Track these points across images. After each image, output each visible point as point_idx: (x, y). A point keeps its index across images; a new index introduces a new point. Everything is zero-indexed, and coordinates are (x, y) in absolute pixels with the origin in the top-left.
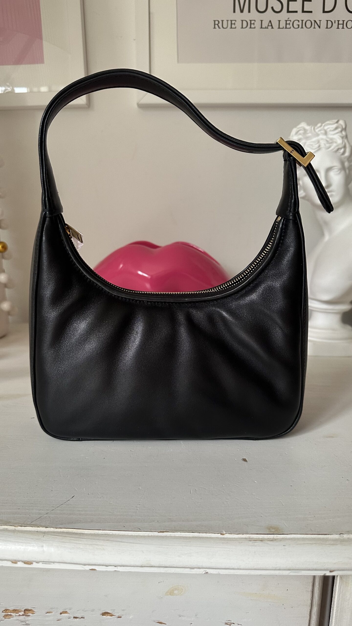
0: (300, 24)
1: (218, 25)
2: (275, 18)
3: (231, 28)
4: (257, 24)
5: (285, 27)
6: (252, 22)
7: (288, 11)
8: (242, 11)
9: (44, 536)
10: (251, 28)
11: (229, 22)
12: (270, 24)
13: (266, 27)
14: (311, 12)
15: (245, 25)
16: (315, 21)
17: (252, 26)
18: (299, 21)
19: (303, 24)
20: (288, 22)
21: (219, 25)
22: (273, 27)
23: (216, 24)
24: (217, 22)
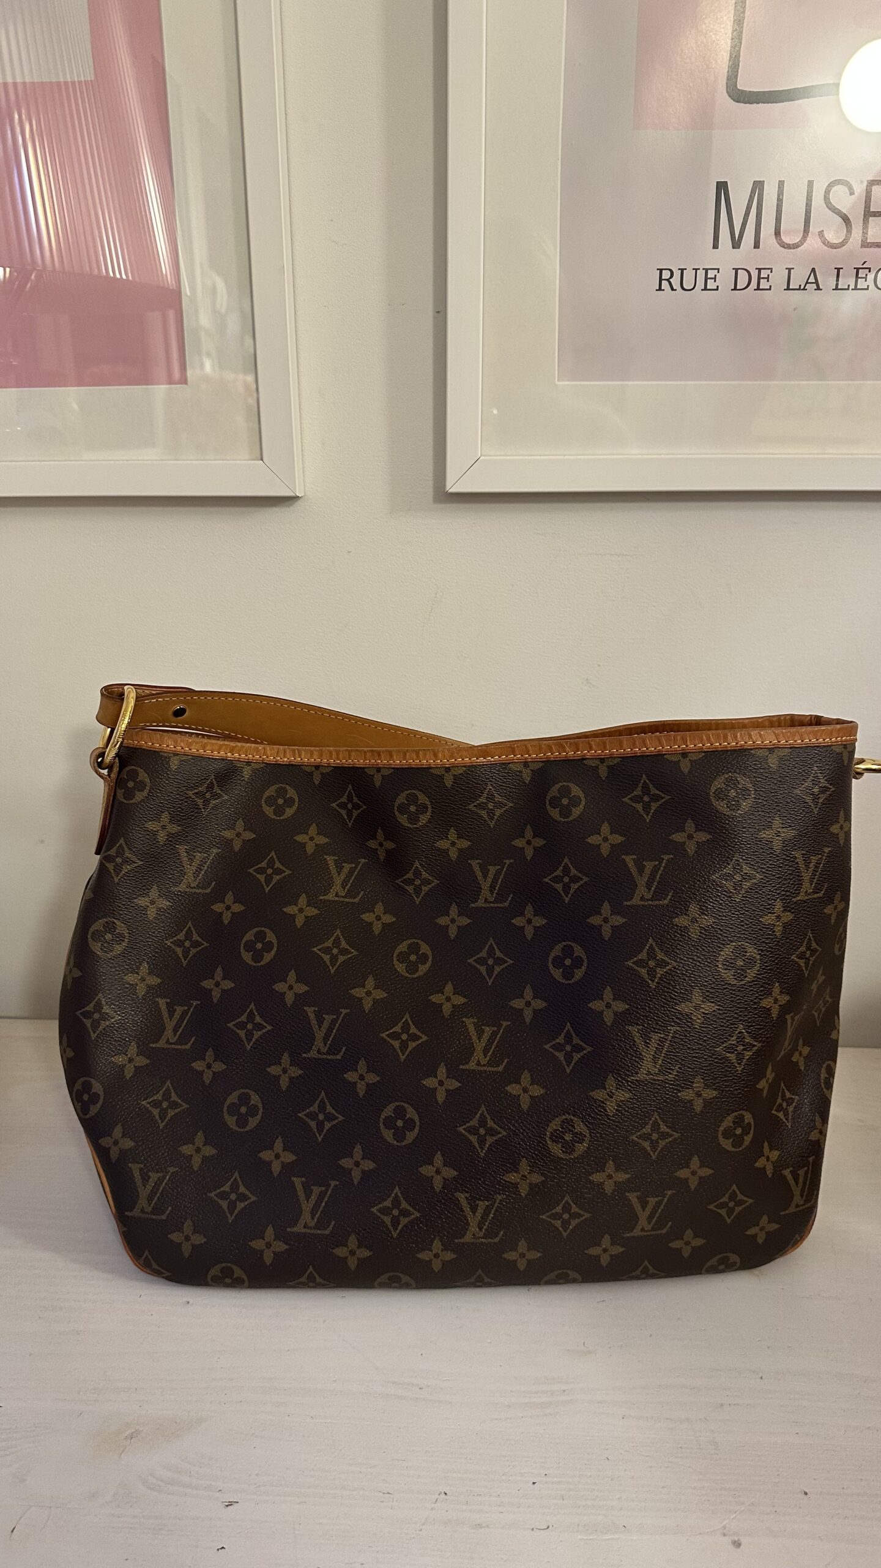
1: (668, 280)
3: (705, 289)
4: (778, 278)
5: (853, 286)
6: (764, 274)
7: (865, 244)
8: (736, 244)
10: (758, 289)
11: (701, 274)
12: (812, 279)
13: (800, 286)
15: (742, 281)
17: (764, 284)
20: (862, 273)
21: (671, 280)
22: (821, 288)
23: (664, 279)
24: (666, 275)
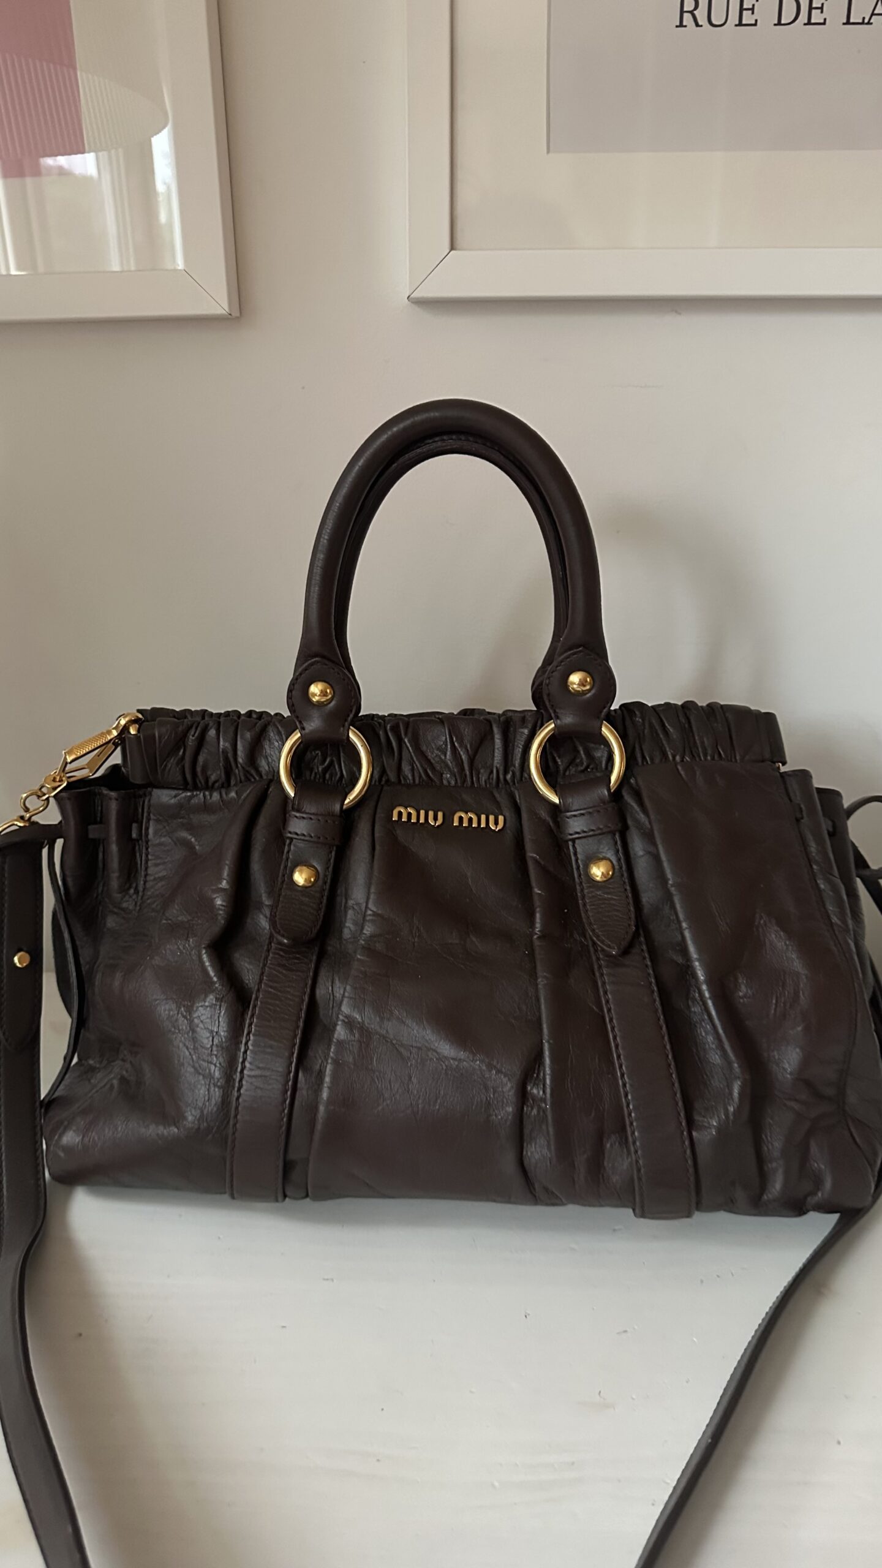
1: (691, 12)
3: (740, 24)
6: (816, 2)
10: (809, 23)
12: (879, 10)
13: (864, 18)
15: (788, 13)
17: (816, 16)
21: (695, 12)
23: (687, 11)
24: (689, 4)
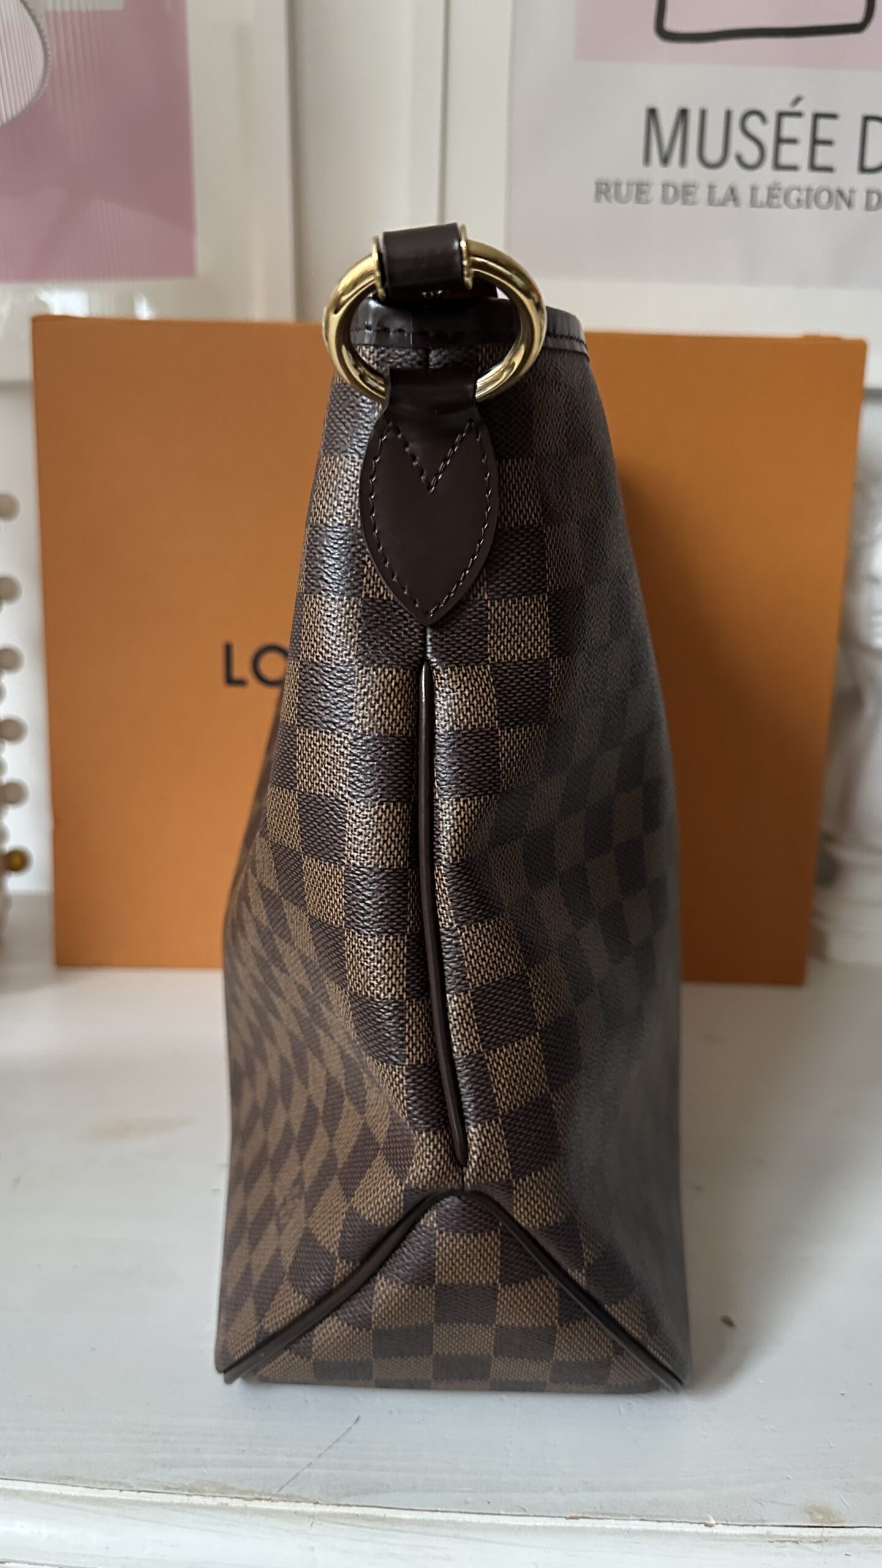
0: (803, 196)
1: (604, 193)
2: (744, 180)
3: (638, 200)
4: (702, 194)
5: (766, 204)
6: (688, 190)
7: (777, 166)
8: (665, 160)
9: (314, 1525)
11: (634, 188)
12: (731, 196)
13: (720, 201)
14: (829, 169)
16: (841, 193)
17: (689, 199)
18: (799, 190)
19: (811, 198)
20: (774, 192)
21: (607, 193)
22: (739, 202)
23: (603, 190)
